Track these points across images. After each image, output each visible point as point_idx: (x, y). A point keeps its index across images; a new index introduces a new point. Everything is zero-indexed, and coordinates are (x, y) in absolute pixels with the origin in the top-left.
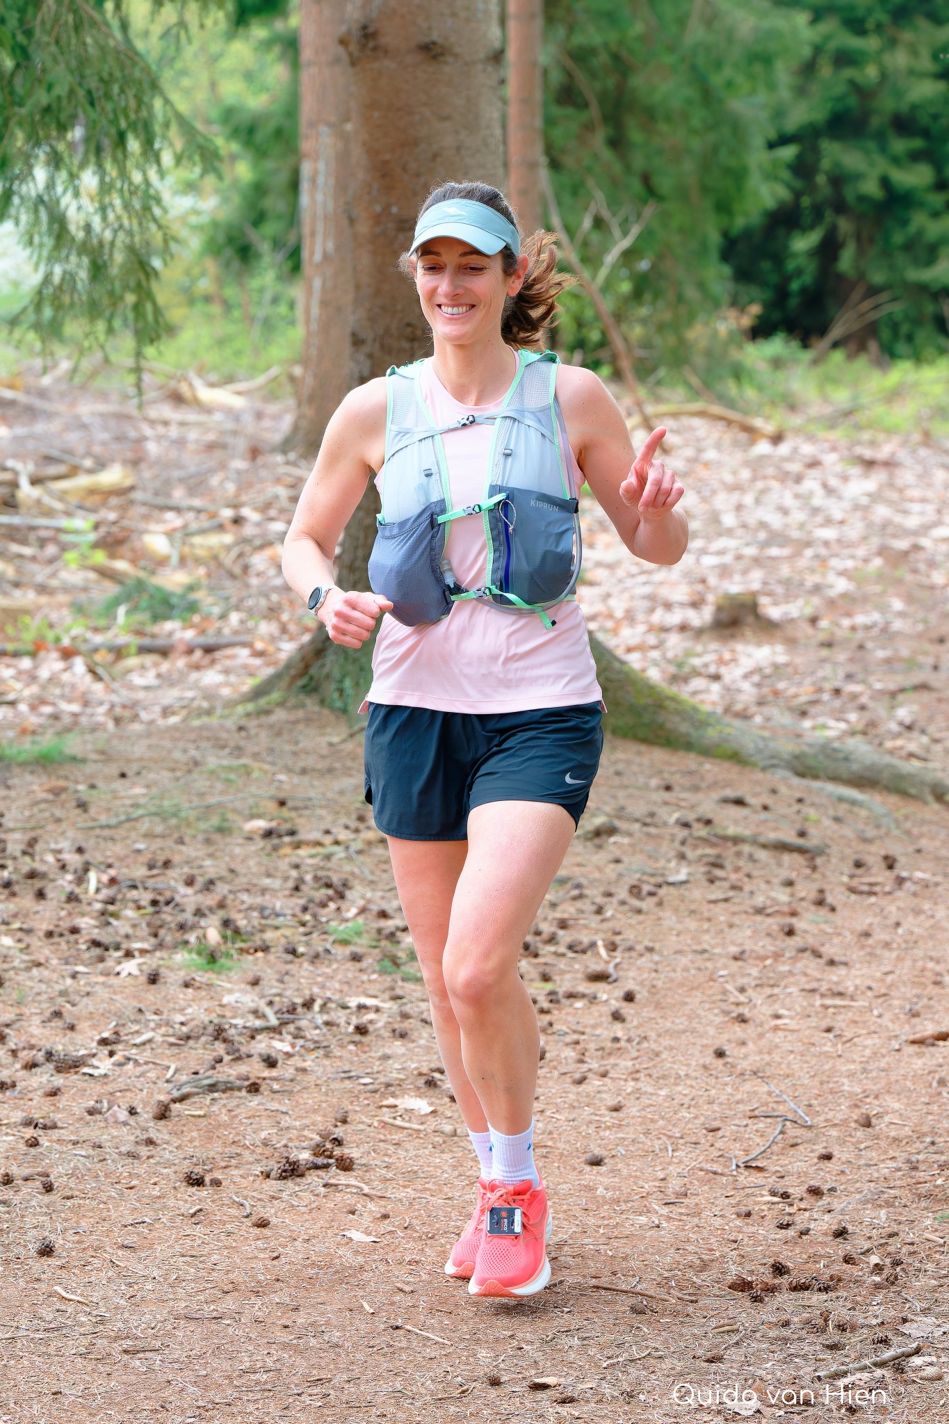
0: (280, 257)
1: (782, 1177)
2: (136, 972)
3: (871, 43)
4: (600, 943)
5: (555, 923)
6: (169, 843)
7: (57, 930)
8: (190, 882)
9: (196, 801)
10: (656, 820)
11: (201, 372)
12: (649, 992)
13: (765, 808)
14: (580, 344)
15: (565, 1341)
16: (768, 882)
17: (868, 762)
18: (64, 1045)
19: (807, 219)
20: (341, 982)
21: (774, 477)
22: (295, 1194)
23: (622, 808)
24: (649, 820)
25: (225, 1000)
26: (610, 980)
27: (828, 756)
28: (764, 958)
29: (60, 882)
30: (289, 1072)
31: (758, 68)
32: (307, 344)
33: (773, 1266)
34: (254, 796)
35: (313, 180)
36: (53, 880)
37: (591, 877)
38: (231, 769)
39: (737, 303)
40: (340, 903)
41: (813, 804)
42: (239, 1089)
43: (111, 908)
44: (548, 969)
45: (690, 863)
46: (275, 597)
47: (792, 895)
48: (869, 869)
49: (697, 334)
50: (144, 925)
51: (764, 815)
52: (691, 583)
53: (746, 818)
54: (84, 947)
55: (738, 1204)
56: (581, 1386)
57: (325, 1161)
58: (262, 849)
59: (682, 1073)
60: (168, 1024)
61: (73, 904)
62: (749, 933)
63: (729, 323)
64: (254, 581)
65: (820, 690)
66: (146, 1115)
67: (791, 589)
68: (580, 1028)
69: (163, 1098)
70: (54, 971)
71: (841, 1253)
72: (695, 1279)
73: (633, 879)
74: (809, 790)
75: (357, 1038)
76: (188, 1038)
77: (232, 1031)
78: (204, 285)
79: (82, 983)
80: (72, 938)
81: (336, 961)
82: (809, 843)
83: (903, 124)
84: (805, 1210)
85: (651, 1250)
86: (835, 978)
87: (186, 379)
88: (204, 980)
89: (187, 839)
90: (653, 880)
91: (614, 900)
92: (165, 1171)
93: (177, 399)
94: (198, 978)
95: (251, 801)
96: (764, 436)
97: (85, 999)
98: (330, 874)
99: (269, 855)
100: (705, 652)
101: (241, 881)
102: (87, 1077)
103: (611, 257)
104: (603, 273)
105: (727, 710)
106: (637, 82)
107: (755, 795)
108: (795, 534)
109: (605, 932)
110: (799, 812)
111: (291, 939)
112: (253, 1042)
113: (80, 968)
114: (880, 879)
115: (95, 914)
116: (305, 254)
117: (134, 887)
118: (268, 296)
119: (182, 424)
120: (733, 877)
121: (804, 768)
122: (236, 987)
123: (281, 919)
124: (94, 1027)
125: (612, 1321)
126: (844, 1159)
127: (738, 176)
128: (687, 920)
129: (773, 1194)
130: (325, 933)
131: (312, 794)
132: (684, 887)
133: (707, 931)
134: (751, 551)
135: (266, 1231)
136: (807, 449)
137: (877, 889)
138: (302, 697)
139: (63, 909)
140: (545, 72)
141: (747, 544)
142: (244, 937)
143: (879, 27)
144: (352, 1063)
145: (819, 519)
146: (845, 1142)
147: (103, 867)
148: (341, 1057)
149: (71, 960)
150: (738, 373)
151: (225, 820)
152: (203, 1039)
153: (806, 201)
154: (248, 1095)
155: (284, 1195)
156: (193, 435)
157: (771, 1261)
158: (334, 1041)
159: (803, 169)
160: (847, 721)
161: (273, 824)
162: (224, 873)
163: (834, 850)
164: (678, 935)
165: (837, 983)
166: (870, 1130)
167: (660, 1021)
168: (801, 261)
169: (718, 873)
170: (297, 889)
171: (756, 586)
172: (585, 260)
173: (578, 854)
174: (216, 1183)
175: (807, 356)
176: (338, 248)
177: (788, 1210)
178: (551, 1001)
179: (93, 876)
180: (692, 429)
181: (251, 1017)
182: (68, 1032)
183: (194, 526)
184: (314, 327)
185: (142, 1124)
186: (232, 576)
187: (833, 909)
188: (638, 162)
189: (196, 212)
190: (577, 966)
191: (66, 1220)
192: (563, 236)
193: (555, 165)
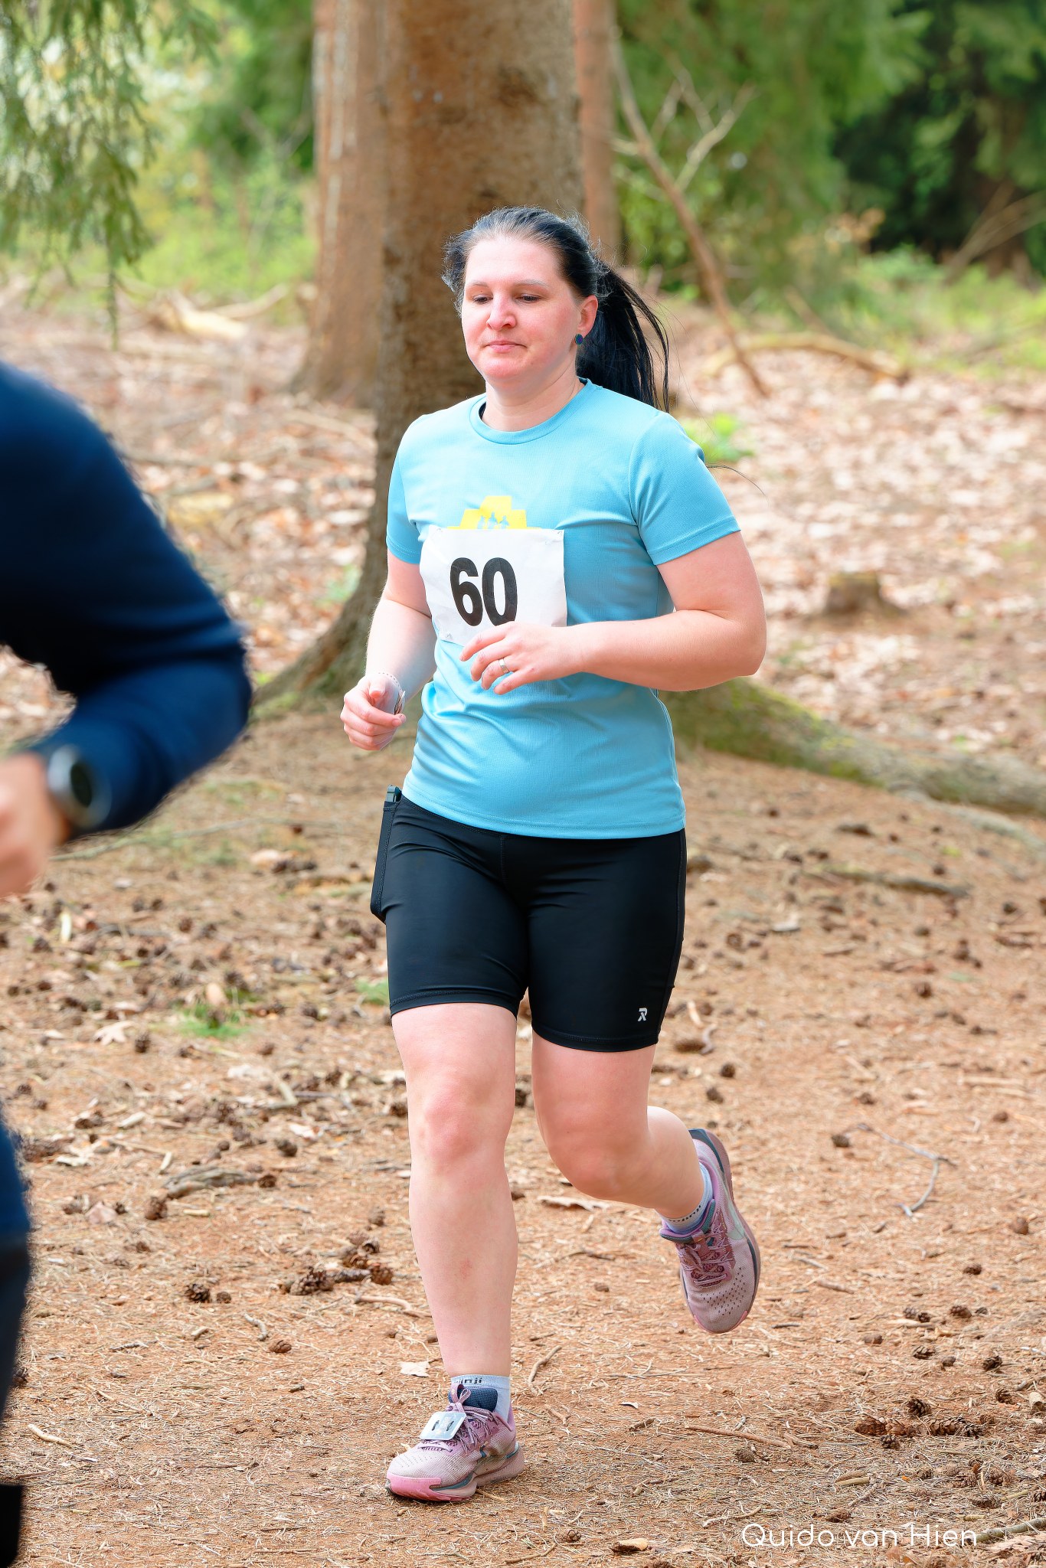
0: (286, 148)
1: (920, 1295)
2: (120, 1038)
4: (691, 1006)
6: (160, 878)
7: (23, 986)
8: (185, 927)
9: (192, 828)
10: (759, 853)
11: (188, 292)
12: (752, 1066)
13: (894, 839)
14: (657, 260)
15: (657, 1495)
16: (898, 931)
17: (1020, 784)
18: (34, 1128)
19: (938, 102)
20: (373, 1052)
21: (902, 428)
22: (320, 1313)
23: (717, 839)
24: (749, 854)
25: (232, 1072)
26: (705, 1050)
27: (970, 775)
28: (895, 1024)
29: (26, 926)
30: (312, 1163)
32: (322, 259)
33: (910, 1404)
34: (263, 821)
35: (330, 56)
36: (17, 924)
38: (233, 787)
39: (852, 209)
40: (370, 954)
41: (952, 835)
42: (251, 1183)
43: (89, 959)
45: (801, 907)
46: (283, 574)
47: (928, 947)
48: (1021, 915)
49: (802, 247)
50: (129, 980)
51: (892, 848)
52: (798, 559)
53: (869, 852)
54: (56, 1007)
55: (866, 1328)
56: (676, 1550)
57: (357, 1273)
58: (275, 886)
59: (795, 1167)
60: (161, 1102)
61: (42, 954)
62: (874, 993)
63: (843, 233)
64: (257, 554)
65: (958, 693)
66: (136, 1215)
67: (922, 566)
69: (158, 1193)
70: (20, 1036)
71: (994, 1389)
72: (814, 1420)
73: (731, 926)
74: (947, 817)
75: (394, 1120)
76: (186, 1119)
77: (240, 1112)
78: (191, 184)
79: (55, 1051)
80: (42, 995)
81: (367, 1025)
82: (949, 882)
84: (948, 1335)
85: (759, 1384)
86: (981, 1051)
87: (170, 303)
88: (205, 1048)
89: (181, 874)
90: (756, 928)
91: (709, 952)
92: (161, 1283)
93: (158, 325)
94: (197, 1046)
95: (259, 828)
96: (885, 375)
97: (59, 1072)
98: (358, 918)
99: (282, 894)
100: (816, 644)
101: (249, 926)
102: (63, 1168)
103: (698, 153)
104: (688, 171)
105: (844, 717)
107: (882, 823)
108: (927, 498)
109: (698, 992)
110: (935, 844)
111: (311, 998)
112: (266, 1125)
113: (52, 1033)
114: (1035, 928)
115: (70, 967)
116: (320, 148)
117: (117, 933)
118: (270, 198)
119: (167, 358)
120: (855, 924)
121: (940, 789)
122: (244, 1058)
123: (298, 974)
124: (70, 1105)
125: (713, 1471)
126: (995, 1273)
127: (853, 52)
128: (799, 977)
129: (909, 1315)
130: (353, 991)
131: (334, 818)
132: (794, 936)
133: (823, 991)
134: (871, 519)
135: (286, 1358)
136: (941, 392)
137: (1032, 940)
138: (321, 699)
139: (29, 959)
141: (869, 510)
142: (254, 996)
144: (388, 1151)
145: (956, 479)
146: (996, 1253)
147: (78, 908)
148: (374, 1144)
149: (41, 1023)
150: (853, 296)
151: (228, 850)
152: (205, 1121)
153: (938, 83)
154: (262, 1191)
155: (308, 1314)
156: (179, 372)
157: (908, 1398)
158: (366, 1124)
159: (935, 41)
160: (993, 731)
161: (287, 856)
162: (227, 916)
163: (979, 892)
164: (788, 995)
165: (985, 1056)
166: (1027, 1237)
167: (767, 1102)
168: (932, 157)
169: (836, 919)
170: (317, 936)
171: (877, 562)
172: (665, 153)
174: (225, 1298)
175: (937, 275)
176: (362, 139)
177: (927, 1335)
179: (66, 920)
180: (799, 367)
181: (263, 1094)
182: (39, 1112)
183: (183, 485)
184: (331, 237)
185: (133, 1225)
186: (230, 547)
187: (978, 965)
188: (731, 31)
189: (182, 94)
191: (41, 1343)
192: (638, 126)
193: (628, 36)
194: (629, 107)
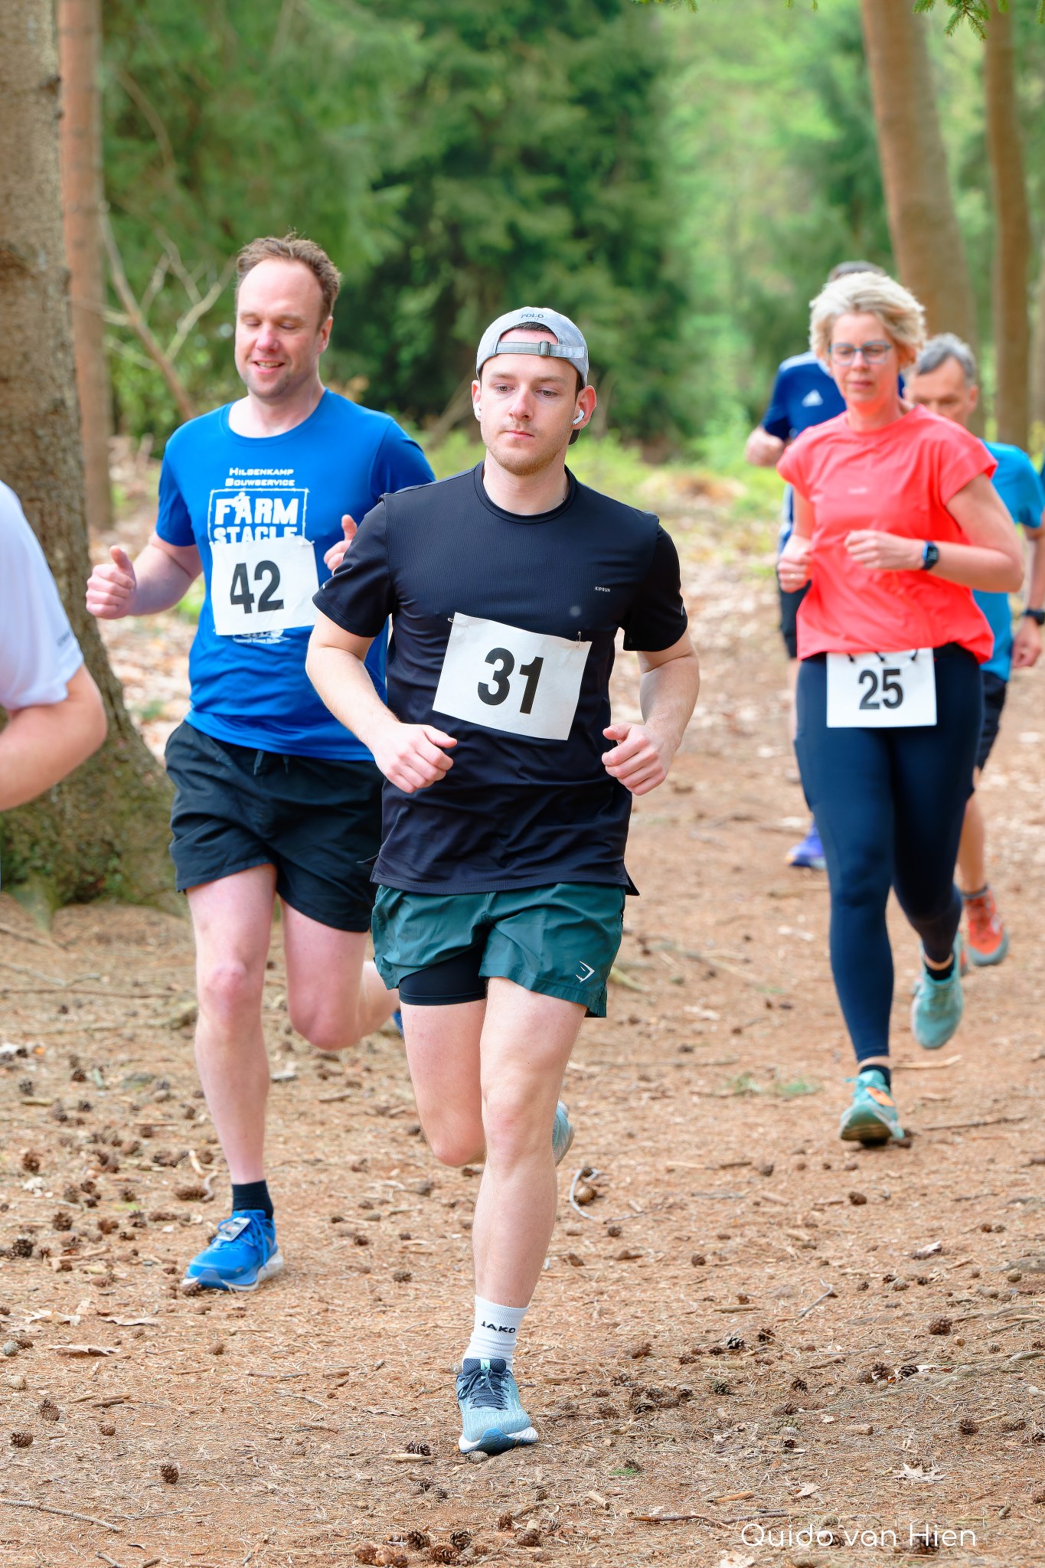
3: (494, 61)
4: (192, 1154)
5: (137, 1131)
14: (149, 428)
16: (392, 1077)
19: (419, 273)
26: (206, 1198)
31: (360, 92)
33: (410, 1536)
37: (180, 1075)
39: (336, 376)
44: (130, 1187)
45: (297, 1056)
55: (365, 1463)
62: (370, 1138)
68: (173, 1258)
83: (533, 160)
85: (262, 1521)
103: (187, 323)
104: (177, 341)
106: (214, 109)
109: (199, 1140)
120: (350, 1071)
128: (297, 1123)
129: (410, 1449)
132: (291, 1084)
133: (320, 1137)
140: (104, 98)
143: (503, 42)
153: (418, 253)
157: (407, 1531)
159: (414, 214)
164: (285, 1143)
168: (414, 325)
169: (332, 1066)
172: (153, 323)
173: (163, 1047)
178: (135, 1225)
188: (216, 205)
190: (165, 1182)
192: (127, 297)
193: (116, 210)
194: (119, 279)
